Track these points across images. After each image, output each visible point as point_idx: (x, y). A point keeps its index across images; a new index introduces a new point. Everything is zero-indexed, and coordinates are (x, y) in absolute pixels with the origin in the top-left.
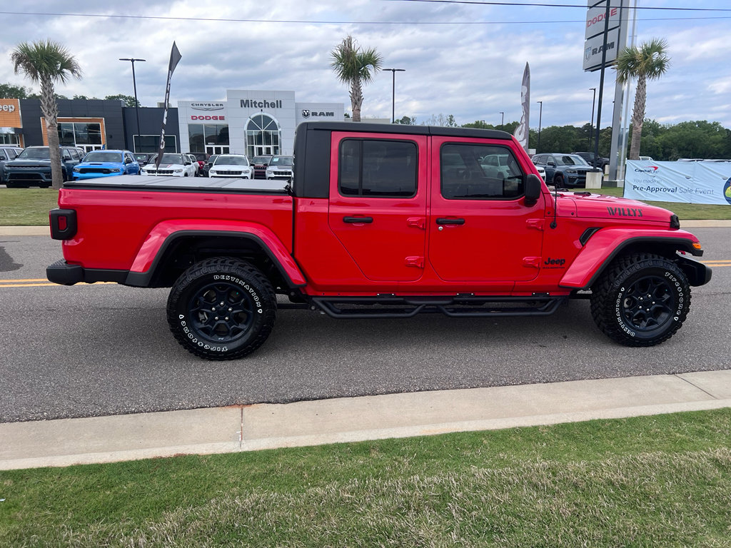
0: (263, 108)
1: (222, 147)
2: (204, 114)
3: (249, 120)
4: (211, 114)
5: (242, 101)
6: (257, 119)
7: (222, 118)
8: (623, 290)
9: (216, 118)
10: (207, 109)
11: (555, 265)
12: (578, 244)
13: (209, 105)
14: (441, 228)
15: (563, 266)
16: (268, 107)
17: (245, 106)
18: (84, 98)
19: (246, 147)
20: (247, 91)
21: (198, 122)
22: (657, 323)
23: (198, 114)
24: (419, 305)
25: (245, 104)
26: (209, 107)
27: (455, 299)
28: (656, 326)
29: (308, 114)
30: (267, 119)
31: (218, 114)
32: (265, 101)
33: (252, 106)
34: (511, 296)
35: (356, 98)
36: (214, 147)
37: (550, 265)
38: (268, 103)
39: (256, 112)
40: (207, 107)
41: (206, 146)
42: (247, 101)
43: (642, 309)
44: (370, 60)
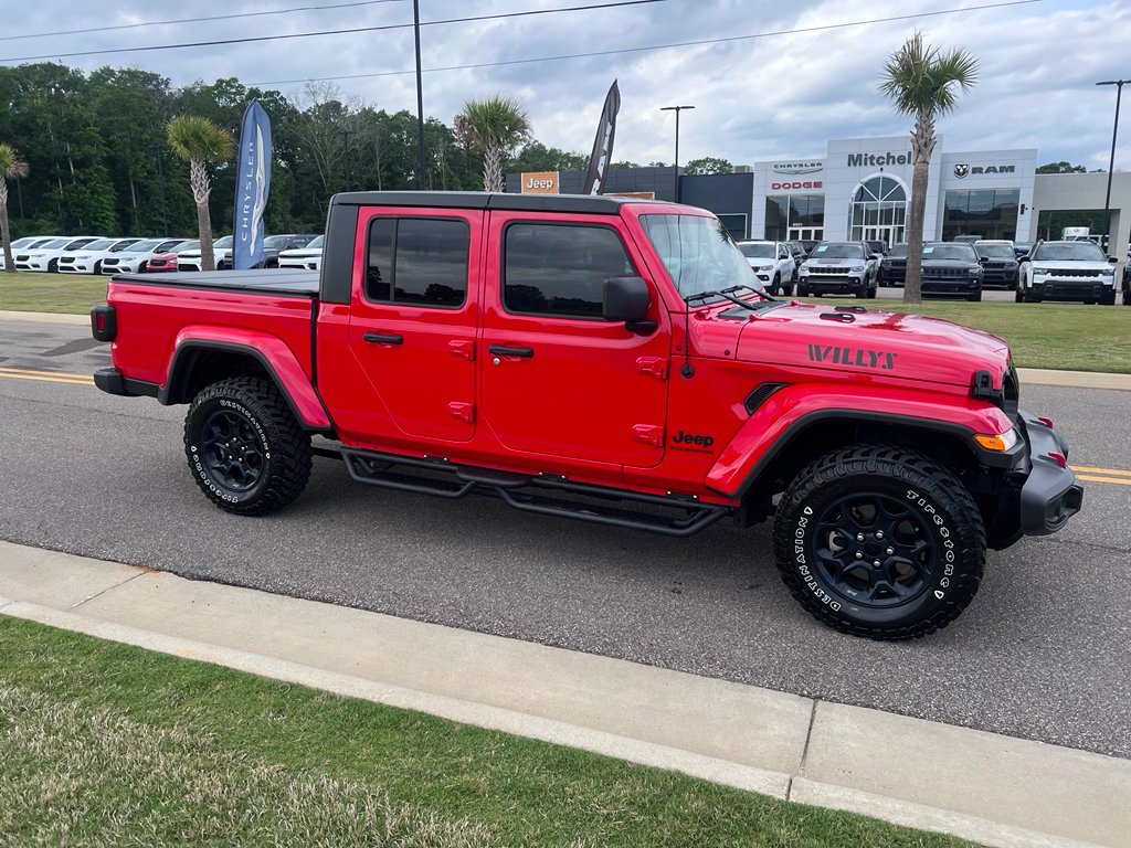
0: (884, 166)
1: (813, 229)
2: (791, 179)
3: (860, 185)
4: (802, 179)
5: (851, 157)
6: (873, 184)
7: (818, 185)
8: (809, 511)
9: (808, 185)
10: (797, 173)
11: (693, 446)
12: (740, 411)
13: (801, 165)
14: (497, 360)
15: (709, 448)
16: (894, 163)
17: (855, 165)
18: (661, 165)
19: (849, 229)
20: (861, 140)
21: (782, 192)
22: (898, 596)
23: (781, 180)
24: (468, 481)
25: (854, 160)
26: (800, 168)
27: (535, 480)
28: (896, 600)
29: (965, 171)
30: (889, 183)
31: (812, 178)
32: (888, 154)
33: (866, 164)
34: (628, 491)
35: (922, 142)
36: (801, 229)
37: (683, 445)
38: (893, 157)
39: (872, 173)
40: (798, 168)
41: (789, 229)
42: (859, 156)
43: (863, 558)
44: (954, 70)
